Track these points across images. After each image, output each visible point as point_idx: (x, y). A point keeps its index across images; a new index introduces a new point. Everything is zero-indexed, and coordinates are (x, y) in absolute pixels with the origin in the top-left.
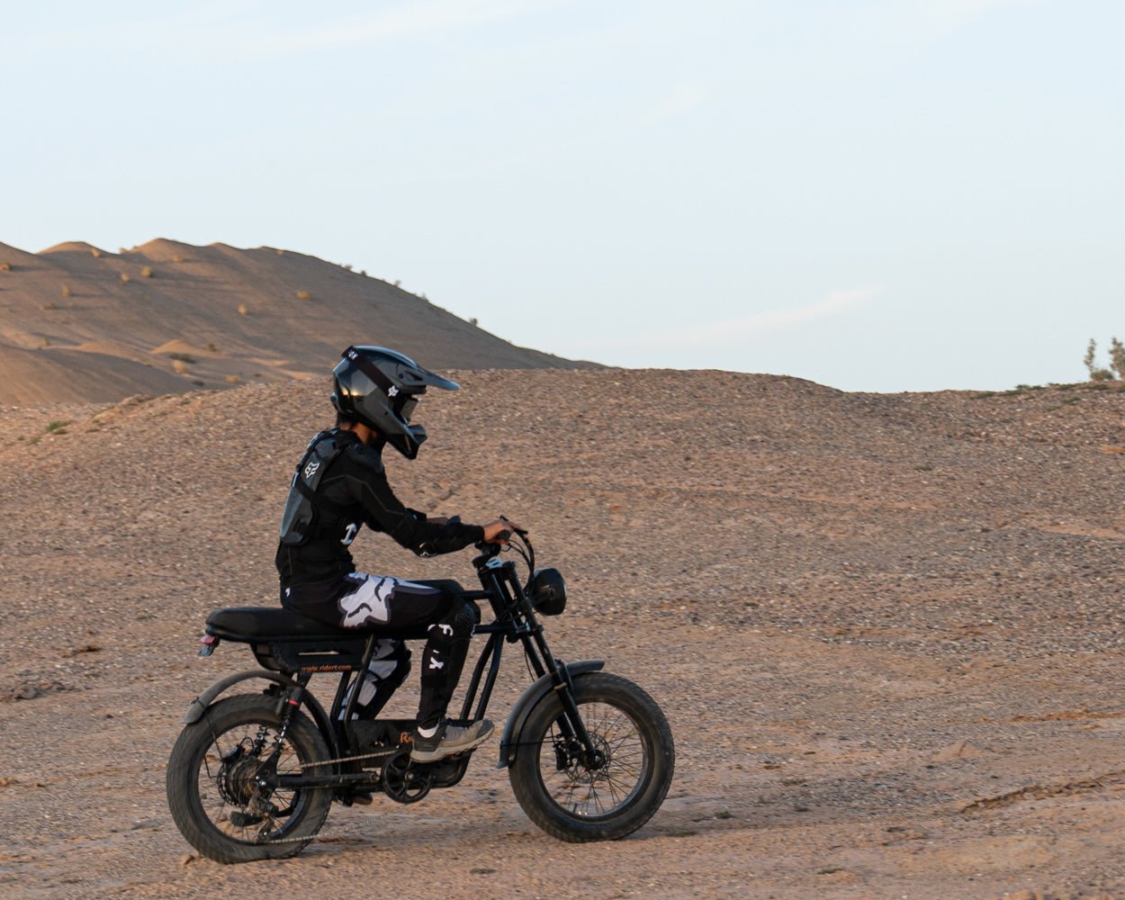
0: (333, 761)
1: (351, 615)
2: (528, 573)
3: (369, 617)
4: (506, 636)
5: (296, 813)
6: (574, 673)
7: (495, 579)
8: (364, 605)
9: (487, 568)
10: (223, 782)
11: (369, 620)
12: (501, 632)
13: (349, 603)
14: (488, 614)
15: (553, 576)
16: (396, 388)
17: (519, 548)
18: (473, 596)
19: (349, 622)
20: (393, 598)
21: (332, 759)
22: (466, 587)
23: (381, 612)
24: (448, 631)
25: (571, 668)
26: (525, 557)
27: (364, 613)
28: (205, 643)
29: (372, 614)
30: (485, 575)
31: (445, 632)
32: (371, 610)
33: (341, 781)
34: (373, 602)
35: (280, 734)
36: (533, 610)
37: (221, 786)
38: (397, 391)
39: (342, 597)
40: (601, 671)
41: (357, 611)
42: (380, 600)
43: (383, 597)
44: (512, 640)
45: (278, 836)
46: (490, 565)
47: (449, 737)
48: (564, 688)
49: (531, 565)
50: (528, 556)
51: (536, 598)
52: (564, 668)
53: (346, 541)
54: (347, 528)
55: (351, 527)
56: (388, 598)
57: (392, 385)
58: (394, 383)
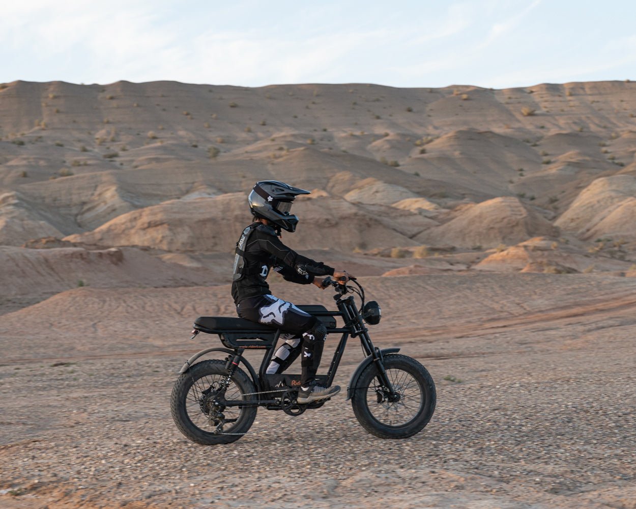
0: (256, 393)
1: (265, 317)
2: (361, 303)
3: (273, 320)
4: (350, 335)
6: (385, 354)
7: (345, 306)
8: (272, 313)
9: (340, 300)
11: (274, 322)
12: (347, 331)
13: (264, 311)
14: (340, 323)
15: (374, 305)
16: (271, 197)
17: (357, 291)
18: (332, 314)
19: (263, 320)
20: (287, 313)
22: (329, 309)
23: (280, 319)
24: (312, 337)
25: (384, 352)
26: (360, 296)
27: (271, 317)
29: (275, 319)
30: (340, 304)
31: (310, 338)
32: (275, 317)
33: (259, 403)
34: (277, 313)
36: (364, 321)
38: (272, 198)
39: (262, 307)
40: (398, 353)
41: (268, 316)
42: (280, 312)
43: (282, 311)
44: (353, 336)
46: (342, 299)
47: (315, 391)
48: (378, 360)
49: (363, 299)
50: (361, 295)
51: (365, 316)
52: (379, 351)
53: (263, 274)
54: (263, 267)
55: (265, 267)
56: (284, 312)
57: (269, 195)
58: (269, 194)
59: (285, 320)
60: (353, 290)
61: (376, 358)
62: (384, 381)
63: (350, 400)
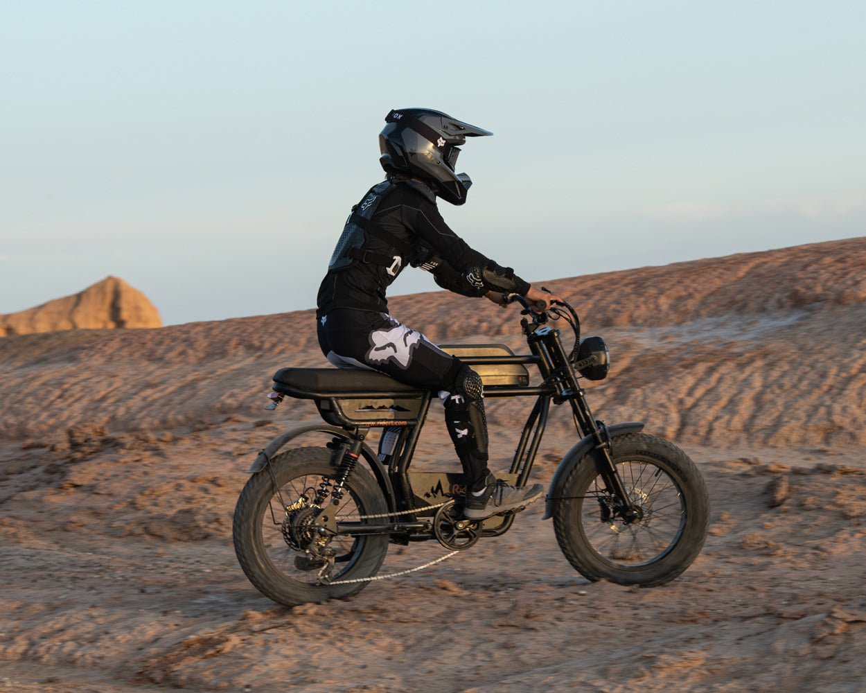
0: (390, 515)
1: (377, 349)
2: (574, 340)
3: (392, 357)
4: (552, 398)
5: (354, 558)
6: (615, 433)
8: (391, 345)
9: (536, 335)
10: (287, 531)
11: (392, 360)
12: (548, 394)
13: (379, 337)
15: (596, 344)
16: (444, 139)
17: (568, 317)
19: (373, 355)
20: (417, 348)
21: (391, 512)
23: (404, 356)
25: (612, 429)
27: (389, 351)
28: (272, 399)
29: (396, 355)
30: (533, 340)
32: (396, 351)
33: (396, 528)
34: (400, 344)
35: (340, 483)
36: (578, 374)
37: (285, 535)
38: (444, 142)
39: (376, 330)
41: (384, 348)
42: (406, 346)
43: (409, 344)
44: (559, 400)
45: (338, 578)
46: (539, 332)
49: (577, 331)
50: (574, 323)
51: (580, 365)
52: (605, 429)
53: (390, 270)
54: (395, 257)
55: (398, 259)
56: (413, 346)
57: (439, 136)
58: (441, 134)
59: (413, 360)
60: (558, 313)
61: (600, 443)
62: (613, 484)
63: (551, 519)
